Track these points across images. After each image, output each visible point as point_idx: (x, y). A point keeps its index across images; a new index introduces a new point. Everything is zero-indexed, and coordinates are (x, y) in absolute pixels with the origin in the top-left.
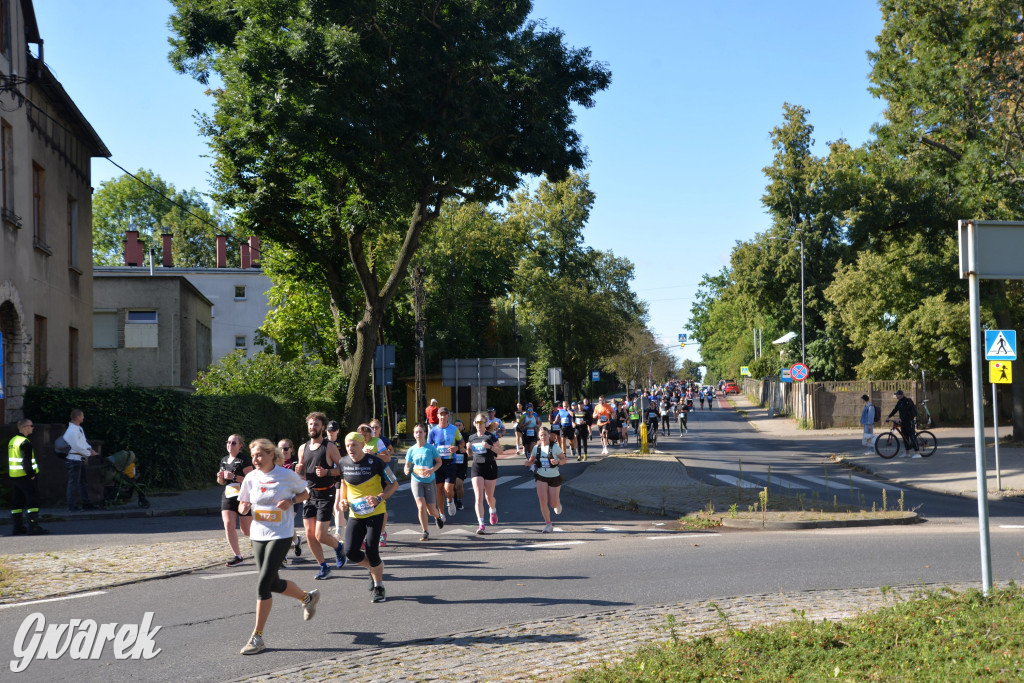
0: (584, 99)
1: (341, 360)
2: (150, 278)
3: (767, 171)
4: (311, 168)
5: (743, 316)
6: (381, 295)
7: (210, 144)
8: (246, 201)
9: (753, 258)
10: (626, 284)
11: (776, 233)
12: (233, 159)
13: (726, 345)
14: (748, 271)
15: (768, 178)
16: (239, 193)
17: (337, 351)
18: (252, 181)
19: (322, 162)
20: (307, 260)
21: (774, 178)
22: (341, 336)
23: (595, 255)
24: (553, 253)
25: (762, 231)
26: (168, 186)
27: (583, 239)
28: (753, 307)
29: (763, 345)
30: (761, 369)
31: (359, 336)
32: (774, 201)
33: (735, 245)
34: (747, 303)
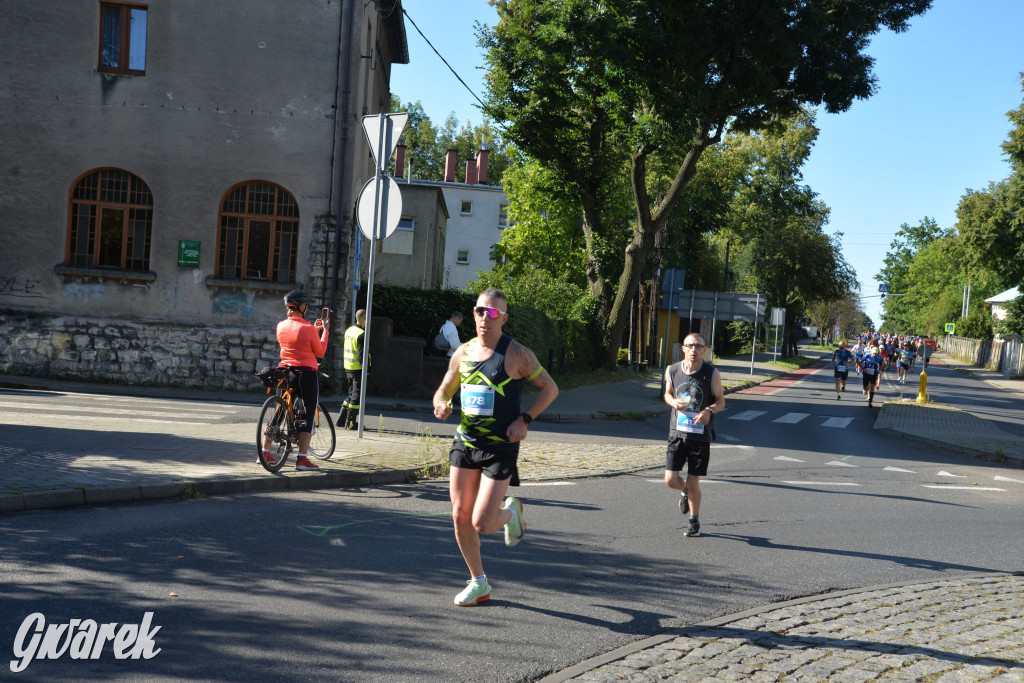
0: (897, 22)
1: (590, 282)
2: (411, 186)
3: (1012, 115)
4: (614, 83)
5: (963, 268)
6: (653, 219)
7: (488, 56)
8: (515, 114)
9: (986, 208)
10: (819, 229)
11: (1015, 183)
12: (508, 72)
13: (924, 299)
14: (978, 223)
15: (1012, 122)
16: (511, 107)
17: (588, 272)
18: (525, 96)
19: (628, 77)
20: (568, 179)
21: (1020, 123)
22: (592, 258)
23: (810, 194)
24: (768, 190)
25: (998, 180)
26: (394, 98)
27: (801, 176)
28: (978, 261)
29: (971, 303)
30: (969, 329)
31: (628, 259)
32: (1016, 147)
33: (965, 193)
34: (971, 256)
